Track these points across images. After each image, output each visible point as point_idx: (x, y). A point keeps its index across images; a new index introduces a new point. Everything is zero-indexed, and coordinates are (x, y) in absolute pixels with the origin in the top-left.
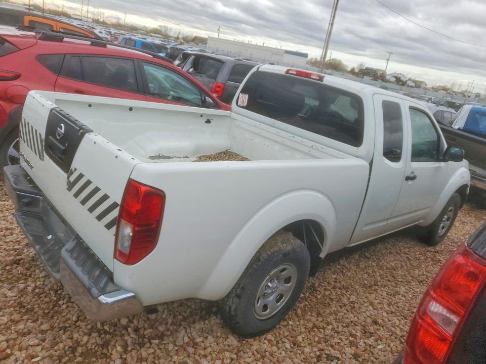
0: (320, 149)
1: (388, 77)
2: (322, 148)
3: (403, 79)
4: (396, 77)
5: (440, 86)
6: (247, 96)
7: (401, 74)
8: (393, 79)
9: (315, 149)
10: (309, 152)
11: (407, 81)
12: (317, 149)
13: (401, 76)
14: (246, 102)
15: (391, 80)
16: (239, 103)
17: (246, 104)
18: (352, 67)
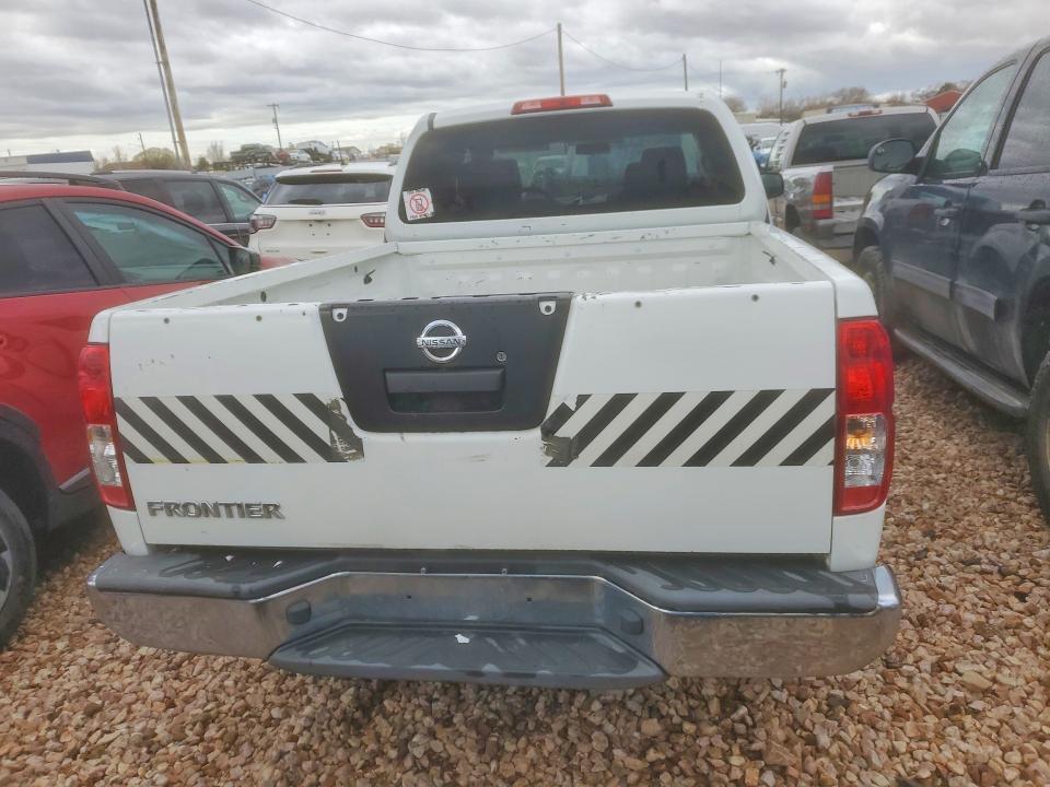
0: (662, 236)
1: (294, 155)
2: (667, 232)
3: (321, 150)
4: (308, 151)
5: (381, 148)
6: (427, 193)
7: (315, 142)
8: (306, 157)
9: (652, 240)
10: (639, 251)
11: (331, 153)
12: (658, 239)
13: (317, 145)
14: (431, 206)
15: (302, 159)
16: (410, 214)
17: (430, 210)
18: (197, 157)
